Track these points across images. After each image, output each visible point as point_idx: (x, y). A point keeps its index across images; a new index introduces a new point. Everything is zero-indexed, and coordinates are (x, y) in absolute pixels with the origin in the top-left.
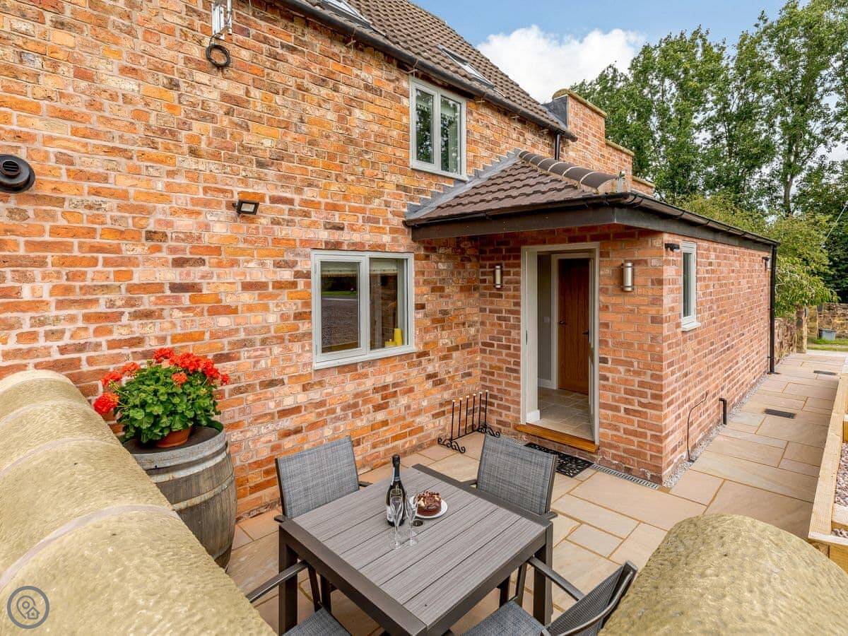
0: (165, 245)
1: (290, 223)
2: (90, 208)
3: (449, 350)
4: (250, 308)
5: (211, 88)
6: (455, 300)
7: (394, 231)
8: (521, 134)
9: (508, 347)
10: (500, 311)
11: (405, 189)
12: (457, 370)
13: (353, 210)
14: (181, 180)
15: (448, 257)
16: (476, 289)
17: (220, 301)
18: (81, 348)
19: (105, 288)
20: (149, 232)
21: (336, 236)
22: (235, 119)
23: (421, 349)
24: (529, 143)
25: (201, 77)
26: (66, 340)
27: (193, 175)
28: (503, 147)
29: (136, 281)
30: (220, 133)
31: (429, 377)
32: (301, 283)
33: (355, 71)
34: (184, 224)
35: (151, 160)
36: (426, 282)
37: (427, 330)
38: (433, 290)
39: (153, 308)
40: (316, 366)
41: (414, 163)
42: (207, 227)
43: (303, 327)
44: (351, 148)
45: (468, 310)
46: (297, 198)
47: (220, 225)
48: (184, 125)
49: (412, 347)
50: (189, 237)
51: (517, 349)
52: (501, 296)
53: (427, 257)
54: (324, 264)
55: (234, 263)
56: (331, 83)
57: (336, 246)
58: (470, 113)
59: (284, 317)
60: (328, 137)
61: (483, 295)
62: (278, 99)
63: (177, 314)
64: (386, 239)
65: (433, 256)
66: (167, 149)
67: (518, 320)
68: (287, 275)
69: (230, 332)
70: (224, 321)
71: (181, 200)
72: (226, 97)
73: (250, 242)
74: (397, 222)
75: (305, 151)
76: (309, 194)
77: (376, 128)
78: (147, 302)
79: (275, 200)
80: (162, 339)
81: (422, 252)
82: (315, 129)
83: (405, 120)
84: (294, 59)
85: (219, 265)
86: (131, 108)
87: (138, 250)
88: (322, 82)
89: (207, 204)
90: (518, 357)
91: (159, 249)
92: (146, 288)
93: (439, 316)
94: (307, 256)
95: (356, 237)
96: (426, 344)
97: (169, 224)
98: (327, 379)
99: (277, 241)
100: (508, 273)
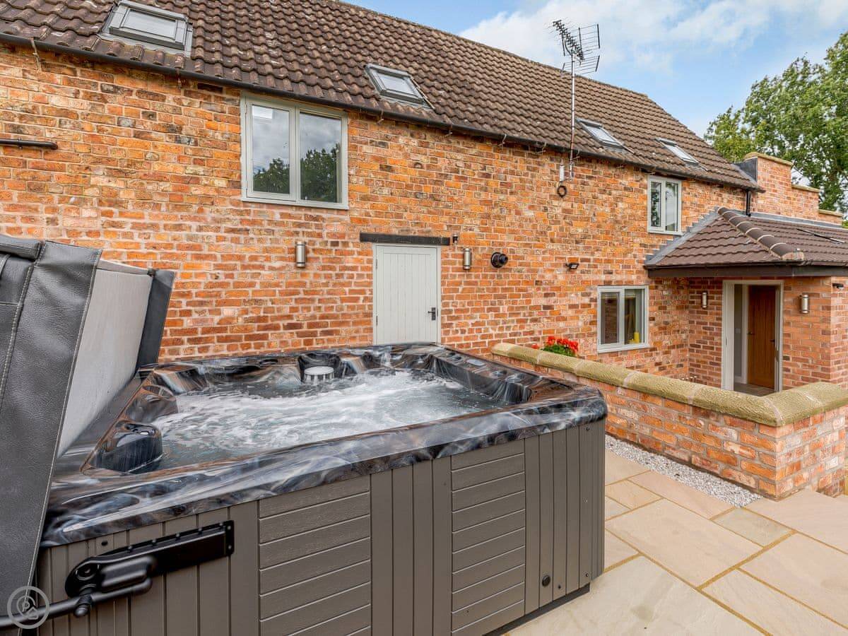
0: (541, 287)
1: (588, 272)
2: (519, 272)
3: (669, 348)
4: (572, 318)
5: (559, 206)
6: (673, 315)
7: (638, 272)
8: (720, 195)
9: (712, 348)
10: (706, 323)
11: (645, 246)
12: (674, 361)
13: (618, 262)
14: (547, 255)
15: (669, 287)
16: (687, 307)
17: (560, 314)
18: (515, 334)
19: (523, 308)
20: (536, 281)
21: (610, 277)
22: (567, 221)
23: (652, 346)
24: (725, 201)
25: (555, 203)
26: (511, 331)
27: (551, 252)
28: (706, 207)
29: (532, 304)
30: (561, 229)
31: (657, 364)
32: (593, 304)
33: (620, 181)
34: (548, 276)
35: (538, 247)
36: (656, 304)
37: (655, 334)
38: (660, 308)
39: (538, 317)
40: (600, 351)
41: (650, 229)
42: (556, 277)
43: (594, 329)
44: (617, 226)
45: (681, 322)
46: (592, 258)
47: (561, 276)
48: (549, 228)
49: (647, 344)
50: (550, 283)
51: (719, 349)
52: (706, 313)
53: (656, 287)
54: (603, 293)
55: (566, 295)
56: (608, 191)
57: (608, 283)
58: (684, 189)
59: (585, 323)
60: (606, 222)
61: (691, 312)
62: (584, 206)
63: (545, 320)
64: (634, 277)
65: (660, 287)
66: (543, 241)
67: (720, 330)
68: (587, 300)
69: (565, 330)
70: (562, 324)
71: (547, 264)
72: (565, 211)
73: (573, 284)
74: (640, 266)
75: (596, 232)
76: (597, 255)
77: (629, 211)
78: (536, 314)
79: (583, 260)
80: (540, 332)
81: (654, 284)
82: (600, 219)
83: (645, 203)
84: (591, 182)
85: (560, 296)
86: (531, 224)
87: (532, 290)
88: (603, 192)
89: (556, 265)
90: (720, 355)
91: (539, 289)
92: (536, 307)
93: (663, 325)
94: (596, 289)
95: (619, 278)
96: (655, 343)
97: (543, 277)
98: (604, 359)
99: (583, 282)
100: (713, 298)
